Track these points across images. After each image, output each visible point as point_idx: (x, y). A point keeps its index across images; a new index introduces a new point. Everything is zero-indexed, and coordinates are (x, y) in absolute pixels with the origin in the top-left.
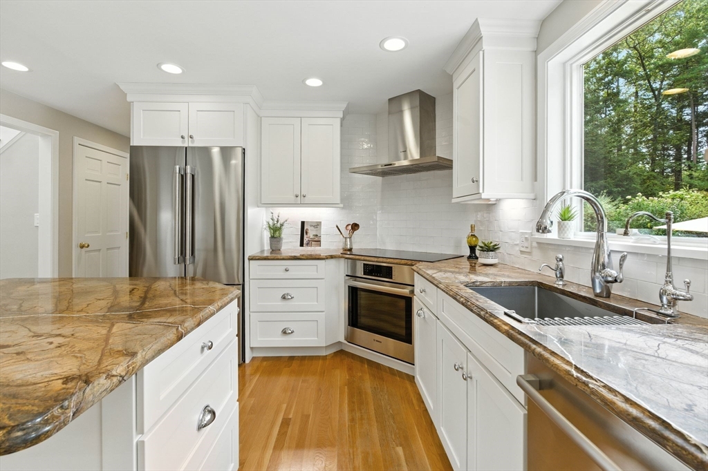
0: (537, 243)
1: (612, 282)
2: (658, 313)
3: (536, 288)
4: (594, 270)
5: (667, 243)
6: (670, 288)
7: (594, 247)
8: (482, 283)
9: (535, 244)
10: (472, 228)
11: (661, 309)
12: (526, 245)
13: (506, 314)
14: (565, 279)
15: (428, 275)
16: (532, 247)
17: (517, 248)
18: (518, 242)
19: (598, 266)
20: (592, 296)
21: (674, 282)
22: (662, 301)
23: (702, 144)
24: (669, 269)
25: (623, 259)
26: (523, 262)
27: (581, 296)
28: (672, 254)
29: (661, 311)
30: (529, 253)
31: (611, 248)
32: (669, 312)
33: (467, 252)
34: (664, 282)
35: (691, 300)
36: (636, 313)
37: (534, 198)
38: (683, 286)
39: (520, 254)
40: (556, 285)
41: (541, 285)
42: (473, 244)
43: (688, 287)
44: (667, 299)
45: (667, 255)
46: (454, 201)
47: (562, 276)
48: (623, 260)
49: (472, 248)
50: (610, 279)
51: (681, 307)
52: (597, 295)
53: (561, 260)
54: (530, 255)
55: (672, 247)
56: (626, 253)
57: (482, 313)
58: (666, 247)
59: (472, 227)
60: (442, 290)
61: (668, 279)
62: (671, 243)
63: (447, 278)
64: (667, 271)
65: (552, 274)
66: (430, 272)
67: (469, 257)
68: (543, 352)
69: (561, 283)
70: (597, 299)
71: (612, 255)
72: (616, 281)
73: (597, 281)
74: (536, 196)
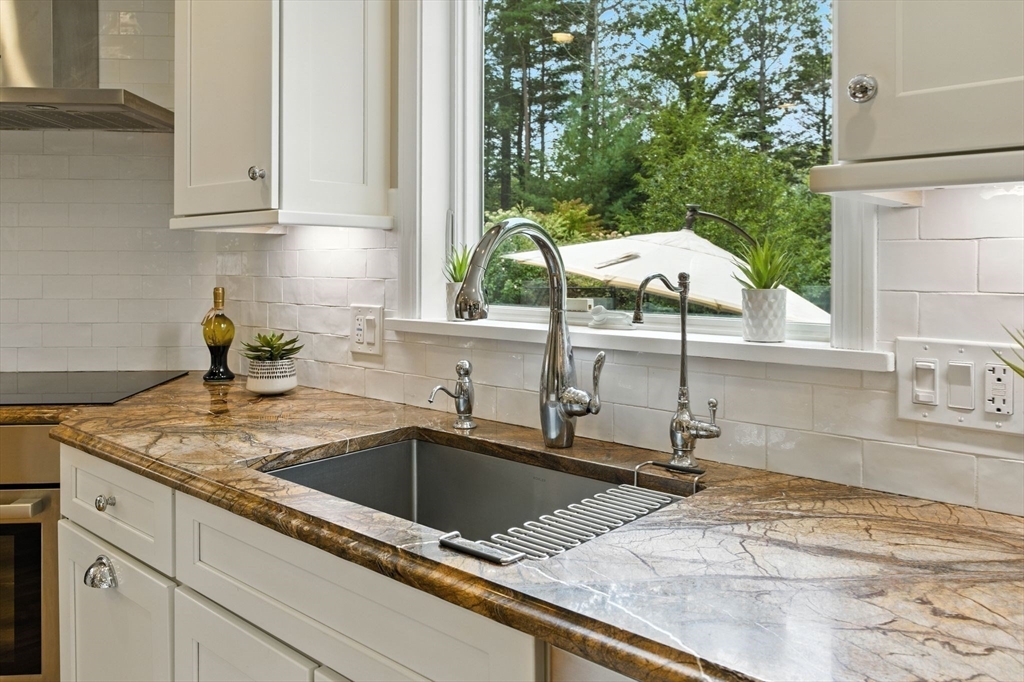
0: (398, 333)
1: (580, 414)
2: (669, 468)
3: (415, 443)
4: (547, 389)
5: (680, 328)
6: (686, 417)
7: (544, 340)
8: (301, 453)
9: (391, 336)
10: (218, 296)
11: (674, 458)
12: (368, 337)
13: (444, 545)
14: (474, 414)
15: (130, 452)
16: (383, 343)
17: (345, 347)
18: (347, 332)
19: (554, 380)
20: (539, 448)
21: (692, 406)
22: (674, 444)
23: (535, 133)
24: (683, 382)
25: (599, 365)
26: (358, 380)
27: (523, 453)
28: (690, 352)
29: (673, 463)
30: (378, 358)
31: (574, 343)
32: (686, 463)
33: (204, 363)
34: (675, 407)
35: (718, 436)
36: (638, 474)
37: (388, 226)
38: (707, 411)
39: (351, 361)
40: (458, 432)
41: (425, 436)
42: (220, 339)
43: (714, 411)
44: (682, 438)
45: (680, 353)
46: (174, 224)
47: (469, 410)
48: (600, 368)
49: (219, 352)
50: (576, 408)
51: (703, 450)
52: (552, 445)
53: (467, 373)
54: (381, 362)
55: (690, 337)
56: (603, 353)
57: (384, 557)
58: (678, 336)
59: (216, 295)
60: (208, 499)
61: (683, 400)
62: (687, 328)
63: (199, 455)
64: (681, 385)
65: (450, 406)
66: (132, 441)
67: (211, 377)
68: (611, 642)
69: (467, 425)
70: (553, 453)
71: (577, 355)
72: (588, 411)
73: (552, 411)
74: (394, 221)
